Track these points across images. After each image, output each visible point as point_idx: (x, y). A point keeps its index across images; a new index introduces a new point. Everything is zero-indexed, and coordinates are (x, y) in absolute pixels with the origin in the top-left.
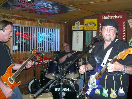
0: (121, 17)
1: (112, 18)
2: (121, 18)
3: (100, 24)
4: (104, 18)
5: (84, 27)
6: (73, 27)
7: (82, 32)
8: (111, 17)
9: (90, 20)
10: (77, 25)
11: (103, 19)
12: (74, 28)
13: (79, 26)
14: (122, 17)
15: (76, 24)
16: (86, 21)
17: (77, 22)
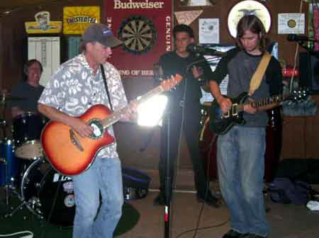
0: (160, 5)
1: (138, 7)
2: (161, 7)
3: (109, 21)
4: (118, 6)
5: (63, 27)
6: (28, 25)
7: (58, 38)
8: (137, 4)
10: (42, 21)
11: (116, 7)
12: (31, 28)
13: (49, 22)
14: (162, 5)
15: (39, 17)
16: (68, 11)
17: (42, 13)
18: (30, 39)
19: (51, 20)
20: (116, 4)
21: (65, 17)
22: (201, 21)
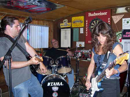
1: (97, 15)
2: (106, 14)
3: (87, 21)
4: (90, 15)
5: (71, 25)
6: (61, 24)
7: (70, 29)
8: (97, 14)
9: (77, 17)
10: (65, 23)
12: (62, 25)
13: (67, 23)
14: (107, 14)
15: (64, 21)
16: (74, 19)
17: (65, 20)
18: (61, 29)
19: (68, 22)
20: (89, 15)
21: (72, 21)
22: (123, 19)
